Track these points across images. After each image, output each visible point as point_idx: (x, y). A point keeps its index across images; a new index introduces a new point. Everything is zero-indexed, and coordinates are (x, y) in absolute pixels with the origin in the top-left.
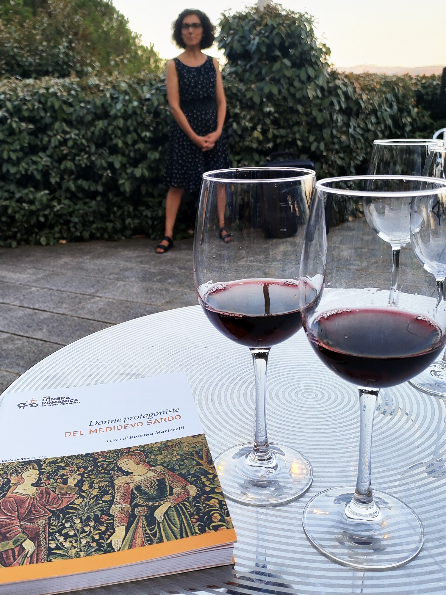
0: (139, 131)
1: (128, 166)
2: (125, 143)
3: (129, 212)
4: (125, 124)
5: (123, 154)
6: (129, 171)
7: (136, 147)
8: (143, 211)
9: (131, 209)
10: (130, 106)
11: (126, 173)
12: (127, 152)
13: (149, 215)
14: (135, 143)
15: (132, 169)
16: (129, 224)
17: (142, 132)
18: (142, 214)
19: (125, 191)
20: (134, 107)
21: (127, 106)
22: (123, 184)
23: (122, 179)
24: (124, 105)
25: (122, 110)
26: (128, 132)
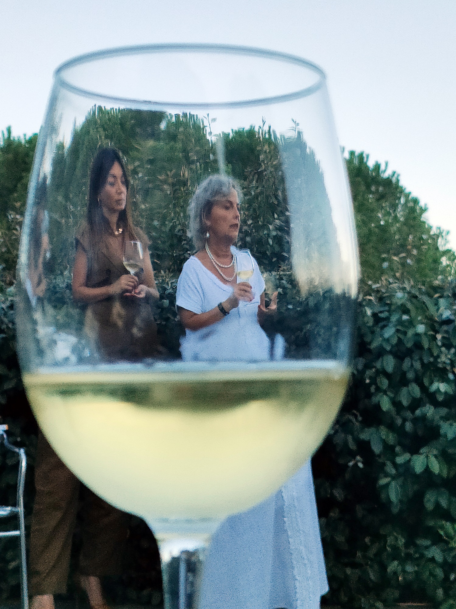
0: (426, 382)
1: (398, 449)
2: (397, 404)
3: (395, 548)
4: (398, 367)
5: (391, 427)
6: (400, 460)
7: (418, 412)
8: (427, 548)
9: (401, 541)
10: (410, 333)
11: (395, 465)
12: (399, 421)
13: (439, 558)
14: (416, 404)
15: (407, 456)
16: (395, 573)
17: (431, 383)
18: (422, 556)
19: (390, 502)
20: (417, 335)
21: (405, 333)
22: (387, 485)
23: (387, 475)
24: (398, 331)
25: (394, 341)
26: (404, 382)
